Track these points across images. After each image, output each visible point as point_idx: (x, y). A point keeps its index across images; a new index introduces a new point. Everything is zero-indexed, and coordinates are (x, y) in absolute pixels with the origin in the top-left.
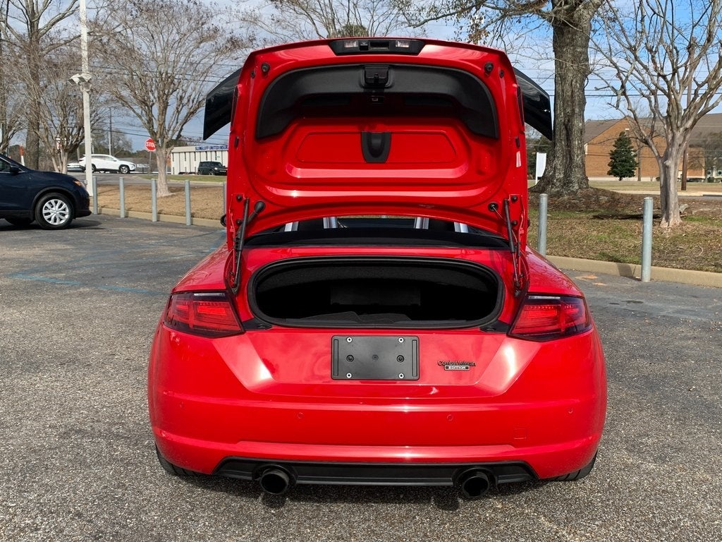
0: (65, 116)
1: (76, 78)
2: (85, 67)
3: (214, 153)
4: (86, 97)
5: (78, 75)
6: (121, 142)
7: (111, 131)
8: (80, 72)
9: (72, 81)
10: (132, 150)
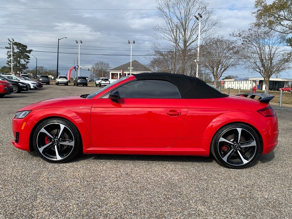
0: (192, 70)
1: (195, 61)
2: (198, 58)
3: (240, 82)
4: (198, 66)
5: (196, 60)
6: (208, 77)
7: (205, 74)
8: (197, 59)
9: (194, 62)
10: (212, 80)
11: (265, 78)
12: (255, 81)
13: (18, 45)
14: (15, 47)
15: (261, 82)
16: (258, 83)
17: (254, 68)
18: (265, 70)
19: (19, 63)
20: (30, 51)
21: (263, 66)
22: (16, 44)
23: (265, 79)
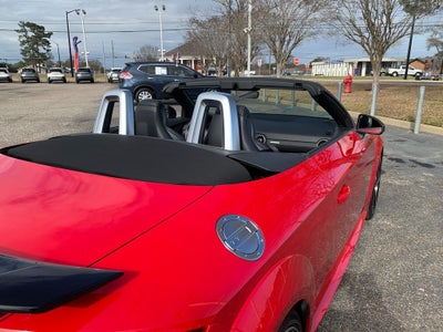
1: (245, 30)
9: (244, 32)
11: (371, 55)
12: (352, 63)
13: (33, 26)
14: (28, 29)
15: (360, 64)
16: (355, 66)
17: (349, 35)
18: (374, 38)
19: (37, 52)
20: (49, 35)
21: (371, 26)
22: (29, 25)
23: (372, 59)
